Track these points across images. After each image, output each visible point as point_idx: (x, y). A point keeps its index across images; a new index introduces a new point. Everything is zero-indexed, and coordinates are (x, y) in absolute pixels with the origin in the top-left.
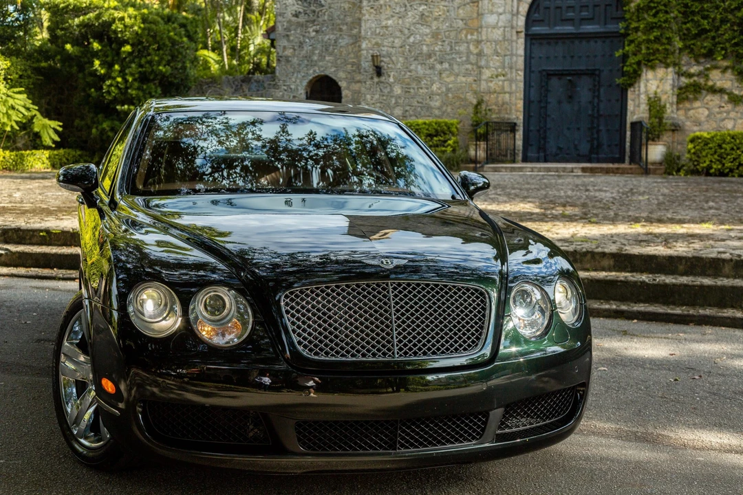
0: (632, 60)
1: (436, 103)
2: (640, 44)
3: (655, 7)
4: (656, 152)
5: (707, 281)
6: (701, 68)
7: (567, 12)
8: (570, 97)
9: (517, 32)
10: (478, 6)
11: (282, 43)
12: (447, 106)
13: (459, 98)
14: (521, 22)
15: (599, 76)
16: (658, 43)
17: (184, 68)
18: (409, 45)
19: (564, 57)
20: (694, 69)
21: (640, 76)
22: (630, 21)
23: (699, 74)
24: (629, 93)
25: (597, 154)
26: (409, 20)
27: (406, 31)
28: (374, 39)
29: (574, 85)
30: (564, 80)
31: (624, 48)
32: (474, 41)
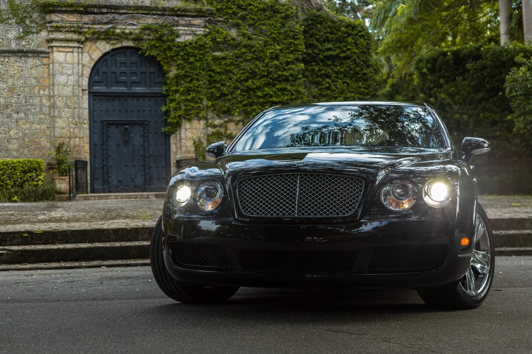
0: (172, 114)
1: (14, 146)
2: (179, 103)
3: (190, 76)
6: (222, 121)
7: (121, 77)
8: (126, 141)
9: (83, 90)
10: (48, 68)
12: (24, 148)
13: (35, 142)
14: (85, 82)
15: (147, 125)
16: (193, 102)
19: (120, 111)
20: (217, 122)
21: (180, 126)
22: (170, 85)
23: (221, 126)
24: (171, 138)
25: (149, 185)
29: (129, 133)
30: (122, 128)
31: (166, 105)
32: (47, 95)
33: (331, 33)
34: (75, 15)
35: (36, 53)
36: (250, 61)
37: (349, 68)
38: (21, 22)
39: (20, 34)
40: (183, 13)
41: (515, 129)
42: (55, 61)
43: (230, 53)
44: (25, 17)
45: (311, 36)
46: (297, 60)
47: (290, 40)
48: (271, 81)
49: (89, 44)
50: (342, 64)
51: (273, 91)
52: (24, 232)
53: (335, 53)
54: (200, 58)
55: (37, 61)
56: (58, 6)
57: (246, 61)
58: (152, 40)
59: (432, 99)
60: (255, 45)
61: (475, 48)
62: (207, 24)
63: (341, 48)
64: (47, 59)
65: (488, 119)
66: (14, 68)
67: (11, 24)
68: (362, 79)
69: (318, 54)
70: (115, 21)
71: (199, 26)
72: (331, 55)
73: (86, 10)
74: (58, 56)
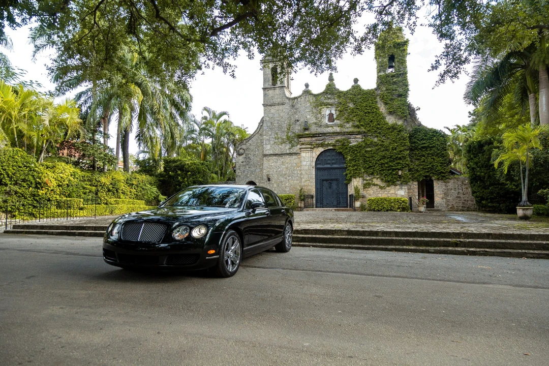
0: (349, 175)
1: (287, 189)
2: (351, 171)
3: (355, 159)
4: (358, 204)
5: (374, 238)
6: (370, 178)
7: (328, 161)
8: (330, 187)
9: (313, 167)
10: (300, 159)
11: (237, 171)
12: (291, 190)
13: (295, 188)
14: (314, 164)
15: (339, 181)
16: (356, 170)
17: (207, 179)
18: (278, 171)
19: (327, 175)
20: (368, 178)
21: (351, 180)
22: (347, 164)
23: (370, 180)
24: (348, 186)
25: (339, 205)
26: (278, 164)
27: (278, 167)
28: (267, 169)
29: (331, 184)
30: (328, 182)
31: (346, 172)
32: (299, 170)
33: (425, 136)
34: (309, 138)
35: (296, 154)
36: (383, 151)
37: (434, 151)
38: (290, 142)
39: (290, 147)
40: (352, 133)
42: (302, 157)
43: (374, 149)
44: (292, 141)
45: (415, 138)
46: (406, 149)
47: (402, 141)
48: (393, 160)
49: (315, 149)
50: (431, 150)
53: (427, 145)
54: (359, 152)
55: (296, 157)
56: (303, 135)
57: (381, 151)
58: (340, 145)
60: (385, 144)
62: (363, 137)
63: (430, 143)
64: (299, 156)
66: (288, 160)
67: (287, 144)
69: (418, 146)
70: (325, 139)
71: (359, 138)
72: (425, 146)
73: (313, 136)
74: (303, 154)
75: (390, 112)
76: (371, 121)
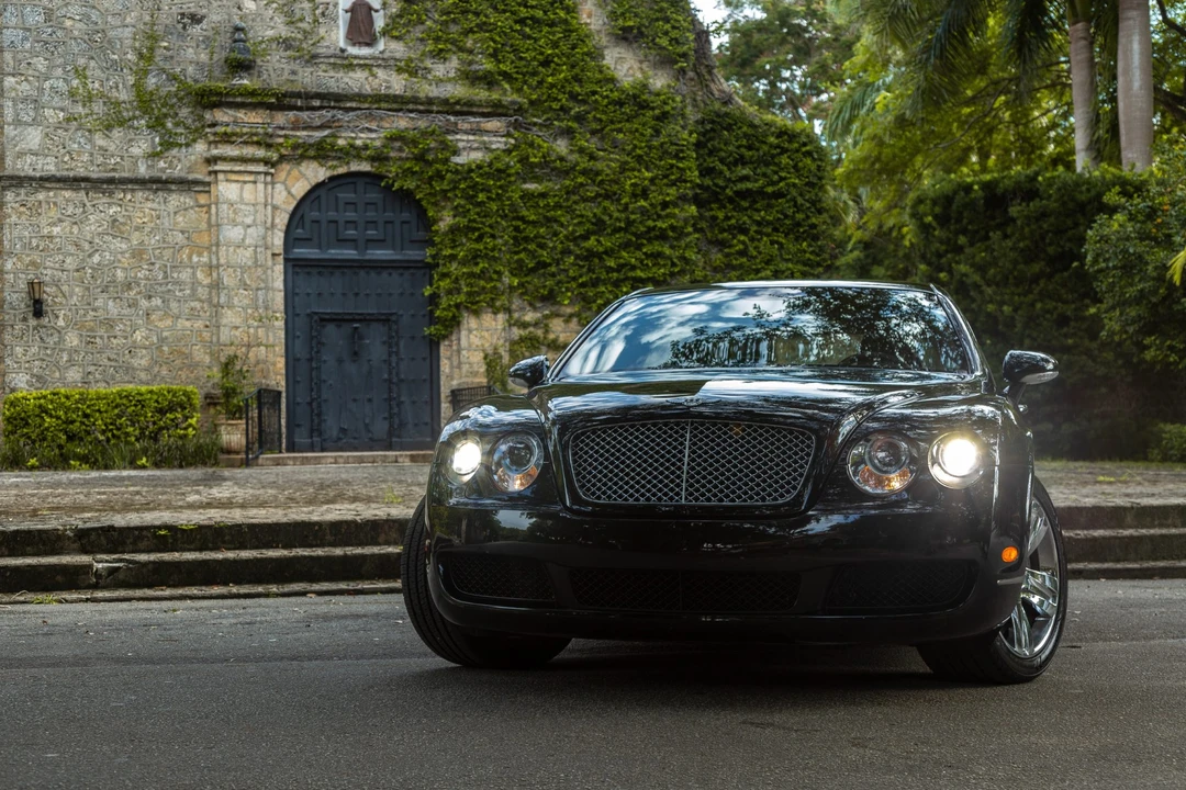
0: (444, 302)
1: (141, 361)
2: (457, 280)
3: (479, 229)
6: (539, 315)
7: (346, 230)
8: (356, 354)
9: (274, 255)
10: (208, 212)
12: (161, 366)
13: (181, 353)
14: (278, 240)
15: (396, 322)
16: (483, 279)
18: (90, 268)
19: (344, 294)
20: (530, 317)
21: (459, 324)
22: (439, 246)
23: (536, 324)
24: (442, 348)
25: (399, 437)
26: (91, 228)
27: (87, 246)
28: (28, 255)
29: (361, 338)
30: (347, 329)
31: (431, 285)
32: (205, 265)
33: (750, 148)
34: (261, 111)
35: (185, 184)
36: (592, 200)
37: (783, 214)
38: (157, 124)
39: (154, 147)
40: (465, 109)
41: (1104, 333)
42: (221, 200)
43: (554, 185)
44: (165, 116)
45: (711, 153)
46: (683, 198)
47: (670, 161)
48: (634, 239)
49: (285, 167)
50: (770, 206)
51: (636, 259)
52: (159, 528)
53: (756, 185)
54: (498, 194)
55: (187, 200)
56: (227, 94)
57: (585, 200)
58: (407, 159)
59: (942, 275)
60: (602, 171)
61: (1027, 176)
62: (511, 129)
63: (768, 177)
64: (206, 195)
65: (1052, 314)
66: (144, 212)
67: (138, 129)
68: (808, 236)
69: (724, 188)
70: (337, 124)
71: (495, 133)
72: (748, 190)
73: (281, 101)
74: (227, 190)
75: (624, 29)
76: (546, 63)
